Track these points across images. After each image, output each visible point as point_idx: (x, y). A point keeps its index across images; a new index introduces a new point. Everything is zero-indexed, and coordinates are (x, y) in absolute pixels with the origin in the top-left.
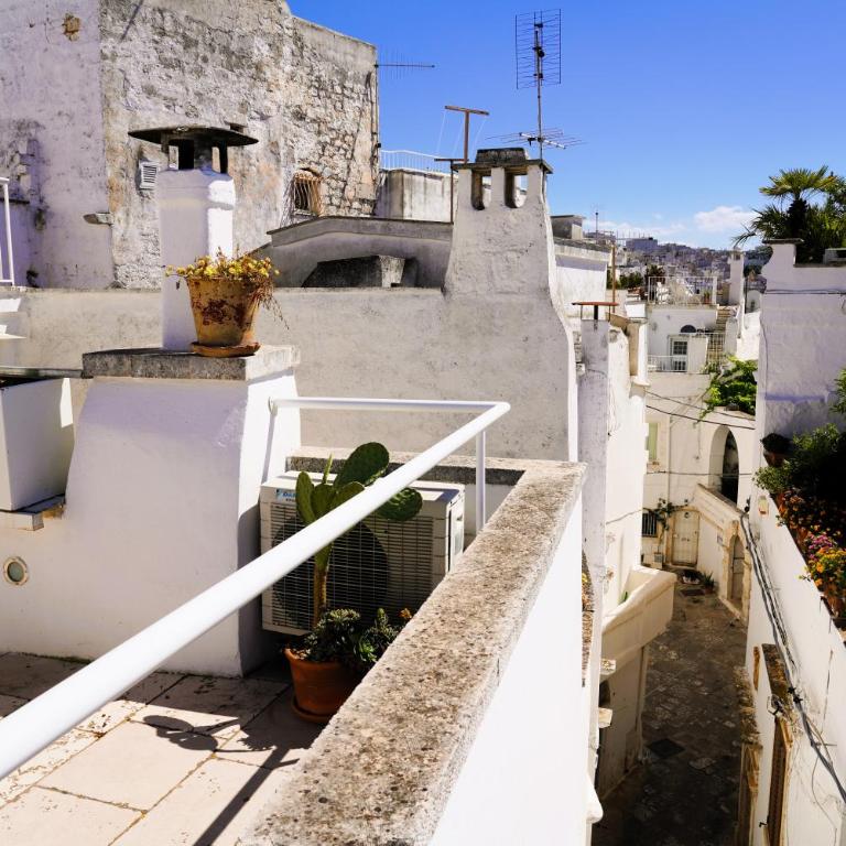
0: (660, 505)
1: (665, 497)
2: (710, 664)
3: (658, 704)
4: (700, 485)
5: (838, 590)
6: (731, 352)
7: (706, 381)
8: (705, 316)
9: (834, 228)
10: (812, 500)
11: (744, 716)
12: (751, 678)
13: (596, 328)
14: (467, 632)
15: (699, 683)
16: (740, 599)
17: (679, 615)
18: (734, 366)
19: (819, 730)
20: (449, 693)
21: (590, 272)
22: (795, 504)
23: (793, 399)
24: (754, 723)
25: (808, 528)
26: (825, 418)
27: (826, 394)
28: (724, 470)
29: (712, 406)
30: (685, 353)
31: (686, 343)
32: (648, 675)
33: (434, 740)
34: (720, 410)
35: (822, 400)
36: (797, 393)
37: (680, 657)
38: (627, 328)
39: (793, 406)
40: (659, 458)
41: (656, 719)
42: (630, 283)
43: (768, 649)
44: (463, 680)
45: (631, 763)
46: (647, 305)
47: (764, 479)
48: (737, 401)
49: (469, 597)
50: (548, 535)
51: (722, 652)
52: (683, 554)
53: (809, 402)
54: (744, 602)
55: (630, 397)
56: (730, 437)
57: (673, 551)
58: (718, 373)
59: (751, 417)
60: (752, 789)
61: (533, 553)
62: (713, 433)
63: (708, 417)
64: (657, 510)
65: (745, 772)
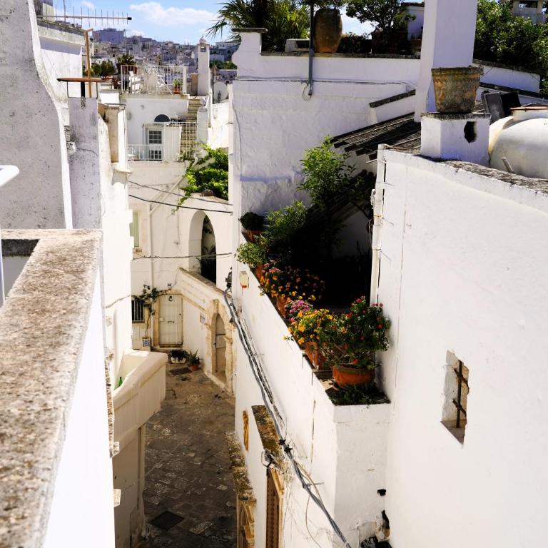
0: (145, 291)
1: (150, 284)
2: (202, 435)
3: (157, 481)
4: (182, 269)
5: (318, 345)
6: (203, 140)
7: (181, 168)
8: (177, 106)
9: (293, 19)
10: (288, 270)
11: (238, 475)
12: (241, 440)
13: (84, 105)
14: (22, 390)
15: (193, 455)
16: (224, 372)
17: (171, 394)
18: (207, 154)
19: (308, 472)
20: (20, 451)
21: (65, 54)
22: (275, 274)
23: (265, 181)
24: (247, 481)
25: (287, 295)
26: (292, 195)
27: (292, 174)
28: (203, 253)
29: (189, 192)
30: (160, 142)
31: (160, 132)
32: (146, 455)
33: (16, 499)
34: (196, 195)
35: (290, 181)
36: (268, 175)
37: (173, 434)
38: (105, 114)
39: (265, 186)
40: (141, 245)
41: (155, 495)
42: (102, 72)
43: (257, 410)
44: (32, 437)
45: (135, 540)
46: (121, 94)
47: (245, 255)
48: (212, 187)
49: (13, 359)
50: (82, 294)
51: (211, 423)
52: (170, 337)
53: (279, 182)
54: (227, 374)
55: (113, 184)
56: (207, 221)
57: (160, 334)
58: (192, 160)
59: (225, 201)
60: (249, 540)
61: (71, 312)
62: (190, 218)
63: (186, 203)
64: (142, 296)
65: (241, 527)
